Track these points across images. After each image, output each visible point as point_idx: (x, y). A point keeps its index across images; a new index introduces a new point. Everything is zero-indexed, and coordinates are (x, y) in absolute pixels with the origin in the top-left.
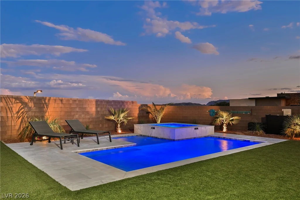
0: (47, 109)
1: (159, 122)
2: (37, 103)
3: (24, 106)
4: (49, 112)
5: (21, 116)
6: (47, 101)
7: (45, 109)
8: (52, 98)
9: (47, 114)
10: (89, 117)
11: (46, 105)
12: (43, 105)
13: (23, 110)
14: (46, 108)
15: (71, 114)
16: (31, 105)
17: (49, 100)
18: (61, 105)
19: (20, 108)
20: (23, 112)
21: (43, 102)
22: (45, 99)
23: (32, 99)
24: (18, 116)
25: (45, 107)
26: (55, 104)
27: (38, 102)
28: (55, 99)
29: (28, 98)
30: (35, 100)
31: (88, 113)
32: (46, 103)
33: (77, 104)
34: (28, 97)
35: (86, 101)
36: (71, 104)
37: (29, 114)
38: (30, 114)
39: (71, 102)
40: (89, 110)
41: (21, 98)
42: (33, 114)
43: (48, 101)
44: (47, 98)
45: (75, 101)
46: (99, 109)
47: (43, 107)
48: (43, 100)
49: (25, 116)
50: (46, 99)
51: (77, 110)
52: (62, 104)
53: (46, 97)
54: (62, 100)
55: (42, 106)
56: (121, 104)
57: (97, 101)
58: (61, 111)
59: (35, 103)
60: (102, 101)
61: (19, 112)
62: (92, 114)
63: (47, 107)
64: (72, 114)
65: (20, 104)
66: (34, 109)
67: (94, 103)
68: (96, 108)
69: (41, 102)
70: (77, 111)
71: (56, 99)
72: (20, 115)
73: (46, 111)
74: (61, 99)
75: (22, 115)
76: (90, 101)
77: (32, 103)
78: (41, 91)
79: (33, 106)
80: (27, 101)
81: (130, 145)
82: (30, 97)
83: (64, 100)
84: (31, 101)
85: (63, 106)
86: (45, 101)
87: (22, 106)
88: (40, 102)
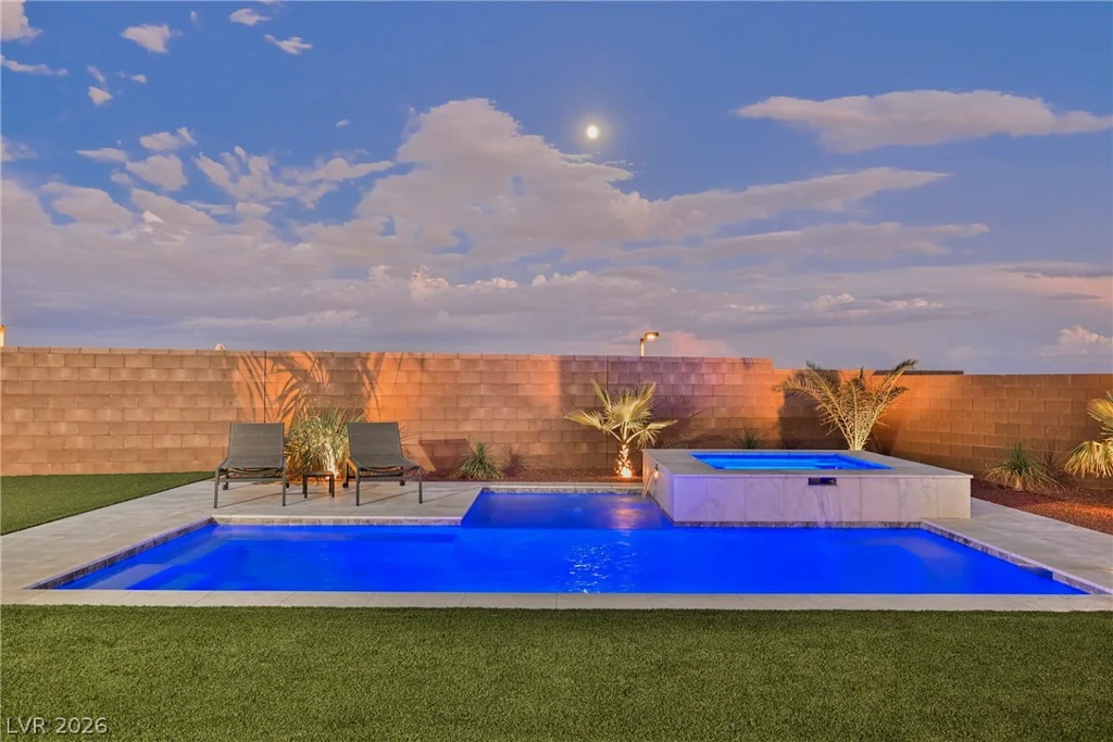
0: (373, 388)
1: (857, 445)
2: (339, 371)
3: (300, 379)
4: (379, 399)
5: (291, 408)
6: (370, 365)
7: (364, 389)
8: (388, 355)
9: (372, 403)
10: (530, 416)
11: (370, 379)
12: (360, 377)
13: (296, 391)
14: (368, 387)
15: (457, 403)
16: (321, 376)
17: (379, 360)
18: (418, 377)
19: (289, 386)
20: (296, 397)
21: (360, 368)
22: (364, 359)
23: (321, 359)
24: (283, 407)
25: (367, 382)
26: (400, 373)
27: (342, 368)
28: (398, 356)
29: (309, 358)
30: (332, 361)
31: (526, 403)
32: (367, 371)
33: (481, 372)
34: (311, 356)
35: (518, 361)
36: (457, 372)
37: (314, 403)
38: (318, 402)
39: (457, 366)
40: (530, 394)
41: (288, 358)
42: (329, 402)
43: (376, 365)
44: (373, 356)
45: (472, 362)
46: (574, 390)
47: (358, 384)
48: (357, 362)
49: (302, 409)
50: (366, 359)
51: (482, 393)
52: (425, 374)
53: (368, 354)
54: (422, 362)
55: (355, 379)
56: (683, 370)
57: (565, 362)
58: (419, 396)
59: (331, 372)
60: (586, 362)
61: (286, 396)
62: (546, 407)
63: (371, 383)
64: (464, 404)
65: (288, 375)
66: (329, 388)
67: (553, 368)
68: (564, 386)
69: (353, 369)
70: (482, 397)
71: (401, 359)
72: (289, 404)
73: (369, 396)
74: (420, 357)
75: (295, 404)
76: (534, 361)
77: (324, 373)
78: (657, 334)
79: (326, 380)
80: (307, 364)
81: (435, 521)
82: (318, 353)
83: (433, 362)
84: (319, 366)
85: (426, 379)
86: (364, 364)
87: (294, 381)
88: (350, 369)
